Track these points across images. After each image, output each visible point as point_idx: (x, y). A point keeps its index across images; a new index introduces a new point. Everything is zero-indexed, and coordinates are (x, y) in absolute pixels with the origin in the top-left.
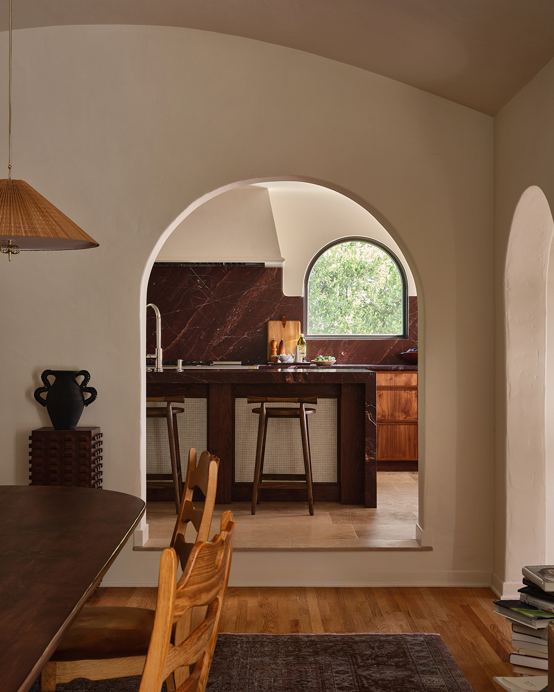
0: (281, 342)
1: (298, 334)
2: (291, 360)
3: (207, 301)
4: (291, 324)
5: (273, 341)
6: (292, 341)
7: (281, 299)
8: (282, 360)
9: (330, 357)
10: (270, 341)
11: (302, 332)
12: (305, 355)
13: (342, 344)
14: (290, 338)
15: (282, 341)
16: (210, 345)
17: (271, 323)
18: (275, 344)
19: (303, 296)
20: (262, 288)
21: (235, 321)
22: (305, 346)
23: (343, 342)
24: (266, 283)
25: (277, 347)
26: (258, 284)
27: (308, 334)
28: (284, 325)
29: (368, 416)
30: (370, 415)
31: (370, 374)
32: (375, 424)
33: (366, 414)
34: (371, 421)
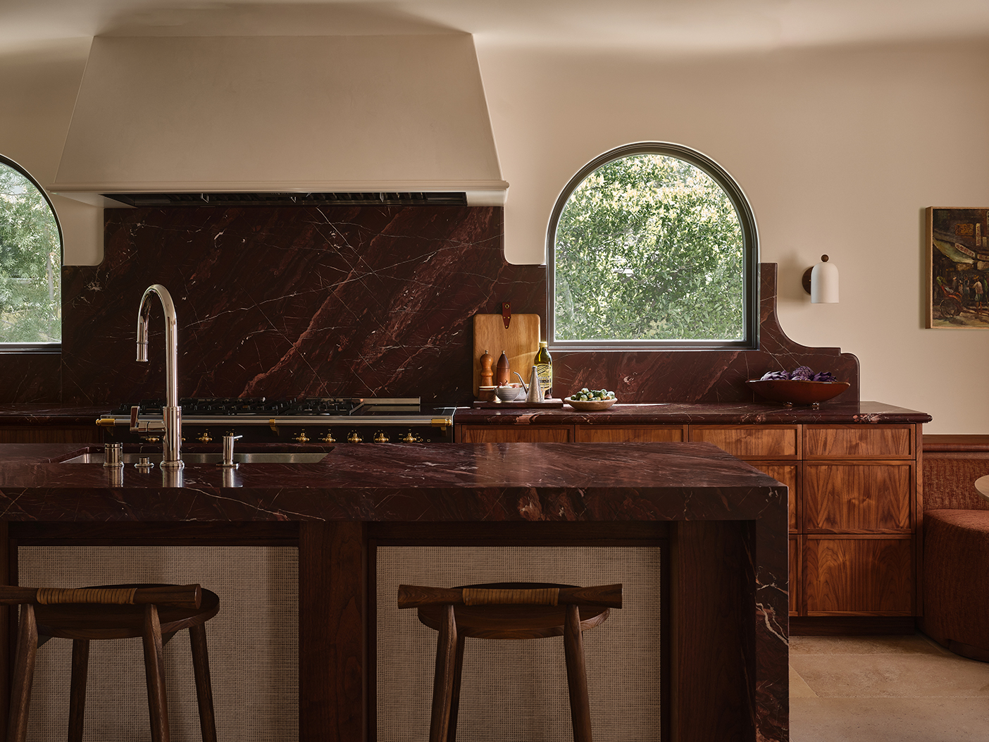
0: (502, 358)
1: (536, 340)
2: (523, 397)
3: (350, 275)
4: (521, 321)
5: (484, 357)
6: (523, 356)
7: (502, 269)
8: (502, 397)
9: (604, 391)
10: (478, 355)
11: (543, 338)
12: (550, 385)
13: (625, 361)
14: (519, 349)
15: (503, 355)
16: (359, 364)
17: (481, 320)
18: (490, 361)
19: (545, 264)
20: (463, 248)
21: (407, 314)
22: (550, 366)
23: (626, 358)
24: (470, 238)
25: (492, 368)
26: (454, 240)
27: (555, 341)
28: (507, 323)
29: (764, 616)
30: (770, 615)
31: (770, 494)
32: (785, 642)
33: (758, 613)
34: (773, 631)
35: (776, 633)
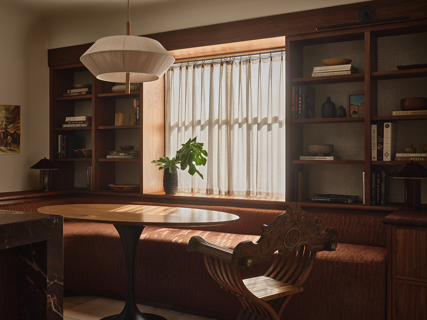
29: (51, 303)
30: (54, 301)
31: (54, 222)
32: (62, 316)
33: (48, 302)
34: (56, 311)
35: (57, 312)
